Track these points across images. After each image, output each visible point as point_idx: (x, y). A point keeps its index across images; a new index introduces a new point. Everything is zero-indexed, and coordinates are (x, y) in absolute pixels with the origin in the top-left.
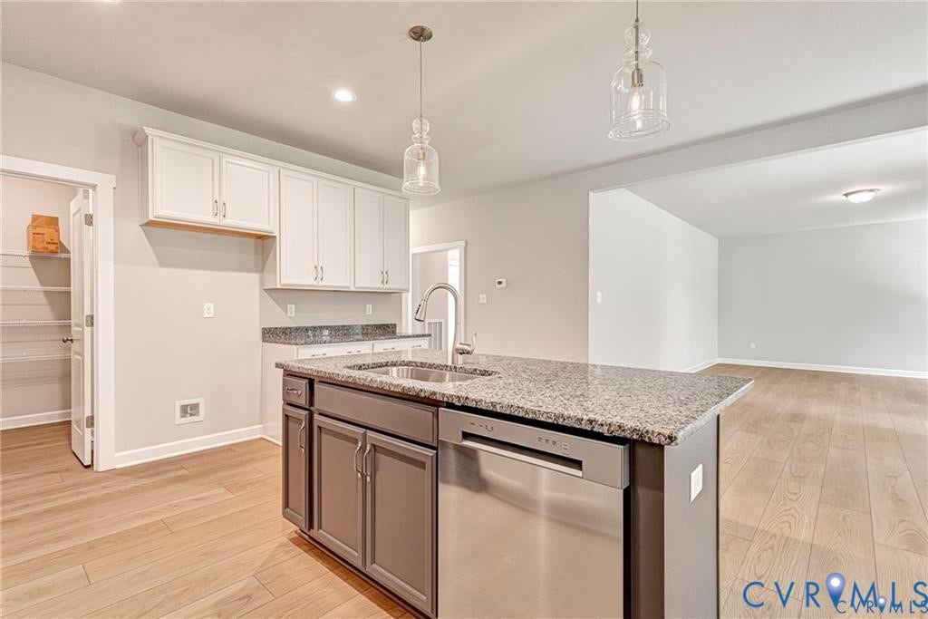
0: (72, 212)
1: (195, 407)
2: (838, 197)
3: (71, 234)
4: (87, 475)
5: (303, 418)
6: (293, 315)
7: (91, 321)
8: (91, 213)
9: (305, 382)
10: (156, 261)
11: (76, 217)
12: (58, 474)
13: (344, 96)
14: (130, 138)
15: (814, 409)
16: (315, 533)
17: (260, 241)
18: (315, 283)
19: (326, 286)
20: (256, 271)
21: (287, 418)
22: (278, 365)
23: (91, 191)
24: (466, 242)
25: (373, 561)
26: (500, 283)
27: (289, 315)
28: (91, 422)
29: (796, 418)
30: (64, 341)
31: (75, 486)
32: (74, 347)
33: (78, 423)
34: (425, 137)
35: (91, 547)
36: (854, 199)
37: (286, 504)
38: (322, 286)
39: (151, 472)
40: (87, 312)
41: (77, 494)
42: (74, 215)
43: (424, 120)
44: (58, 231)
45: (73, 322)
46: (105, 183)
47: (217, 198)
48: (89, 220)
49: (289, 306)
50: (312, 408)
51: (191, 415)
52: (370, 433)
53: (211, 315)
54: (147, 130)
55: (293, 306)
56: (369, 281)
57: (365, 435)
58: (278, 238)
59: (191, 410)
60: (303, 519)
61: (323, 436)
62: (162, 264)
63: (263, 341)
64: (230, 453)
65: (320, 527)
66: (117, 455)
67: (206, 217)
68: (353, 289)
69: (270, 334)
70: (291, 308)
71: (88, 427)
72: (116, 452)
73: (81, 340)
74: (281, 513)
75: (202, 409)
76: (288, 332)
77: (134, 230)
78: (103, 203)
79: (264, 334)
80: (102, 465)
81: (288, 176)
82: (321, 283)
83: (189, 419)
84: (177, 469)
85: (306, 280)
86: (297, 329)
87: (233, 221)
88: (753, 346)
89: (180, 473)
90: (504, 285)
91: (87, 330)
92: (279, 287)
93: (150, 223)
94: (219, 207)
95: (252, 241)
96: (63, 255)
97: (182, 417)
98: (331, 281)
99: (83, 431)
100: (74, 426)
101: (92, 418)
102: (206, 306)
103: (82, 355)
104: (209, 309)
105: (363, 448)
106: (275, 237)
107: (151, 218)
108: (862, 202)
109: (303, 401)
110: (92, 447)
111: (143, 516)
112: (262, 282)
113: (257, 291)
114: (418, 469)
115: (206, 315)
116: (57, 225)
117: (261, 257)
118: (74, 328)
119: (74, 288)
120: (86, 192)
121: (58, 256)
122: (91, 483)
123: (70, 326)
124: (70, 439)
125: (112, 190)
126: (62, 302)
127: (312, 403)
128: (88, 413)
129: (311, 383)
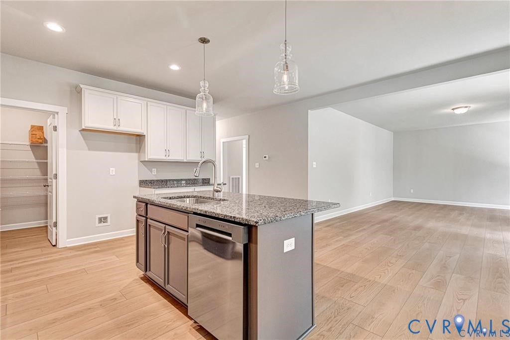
0: (48, 125)
1: (106, 218)
2: (448, 110)
3: (48, 133)
4: (54, 249)
5: (143, 221)
6: (155, 174)
7: (56, 176)
8: (56, 125)
9: (144, 204)
10: (87, 148)
11: (50, 126)
12: (40, 249)
13: (175, 67)
14: (74, 89)
15: (431, 224)
16: (148, 273)
17: (138, 137)
18: (165, 158)
19: (170, 160)
20: (136, 152)
21: (138, 221)
22: (134, 197)
23: (56, 115)
24: (249, 136)
25: (168, 283)
26: (265, 157)
27: (153, 174)
28: (56, 225)
29: (418, 228)
30: (44, 186)
31: (48, 254)
32: (49, 188)
33: (50, 226)
34: (206, 89)
35: (51, 278)
36: (457, 112)
37: (138, 261)
38: (168, 159)
39: (83, 248)
40: (54, 172)
41: (48, 257)
42: (49, 126)
43: (206, 82)
44: (43, 133)
45: (49, 177)
46: (63, 111)
47: (115, 117)
48: (55, 128)
49: (153, 169)
50: (147, 217)
51: (104, 222)
52: (167, 227)
53: (114, 174)
54: (82, 86)
55: (155, 169)
56: (194, 156)
57: (165, 227)
58: (146, 136)
59: (104, 219)
60: (143, 267)
61: (151, 229)
62: (89, 149)
63: (140, 187)
64: (122, 241)
65: (150, 270)
66: (68, 240)
67: (110, 127)
68: (185, 161)
69: (143, 183)
70: (154, 170)
71: (54, 227)
72: (67, 239)
73: (52, 186)
74: (135, 265)
75: (109, 219)
76: (152, 182)
77: (76, 133)
78: (61, 121)
79: (140, 183)
80: (60, 245)
81: (151, 105)
82: (168, 158)
83: (102, 224)
84: (95, 248)
85: (161, 157)
86: (157, 181)
87: (124, 128)
88: (412, 191)
89: (96, 249)
90: (267, 158)
91: (54, 181)
92: (146, 160)
93: (83, 130)
94: (117, 121)
95: (135, 137)
96: (45, 145)
97: (99, 223)
98: (175, 156)
99: (52, 228)
100: (49, 227)
101: (56, 222)
102: (111, 169)
103: (52, 192)
104: (113, 171)
105: (164, 233)
106: (145, 135)
107: (83, 127)
108: (461, 113)
109: (143, 213)
110: (56, 237)
111: (76, 267)
112: (139, 157)
113: (136, 162)
114: (182, 241)
115: (111, 174)
116: (43, 130)
117: (139, 145)
118: (49, 180)
119: (49, 161)
120: (54, 115)
121: (43, 145)
122: (55, 253)
123: (47, 179)
124: (47, 234)
125: (66, 115)
126: (44, 167)
127: (147, 215)
128: (54, 220)
129: (147, 204)
